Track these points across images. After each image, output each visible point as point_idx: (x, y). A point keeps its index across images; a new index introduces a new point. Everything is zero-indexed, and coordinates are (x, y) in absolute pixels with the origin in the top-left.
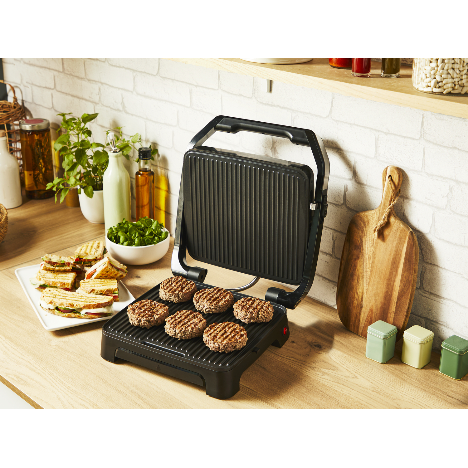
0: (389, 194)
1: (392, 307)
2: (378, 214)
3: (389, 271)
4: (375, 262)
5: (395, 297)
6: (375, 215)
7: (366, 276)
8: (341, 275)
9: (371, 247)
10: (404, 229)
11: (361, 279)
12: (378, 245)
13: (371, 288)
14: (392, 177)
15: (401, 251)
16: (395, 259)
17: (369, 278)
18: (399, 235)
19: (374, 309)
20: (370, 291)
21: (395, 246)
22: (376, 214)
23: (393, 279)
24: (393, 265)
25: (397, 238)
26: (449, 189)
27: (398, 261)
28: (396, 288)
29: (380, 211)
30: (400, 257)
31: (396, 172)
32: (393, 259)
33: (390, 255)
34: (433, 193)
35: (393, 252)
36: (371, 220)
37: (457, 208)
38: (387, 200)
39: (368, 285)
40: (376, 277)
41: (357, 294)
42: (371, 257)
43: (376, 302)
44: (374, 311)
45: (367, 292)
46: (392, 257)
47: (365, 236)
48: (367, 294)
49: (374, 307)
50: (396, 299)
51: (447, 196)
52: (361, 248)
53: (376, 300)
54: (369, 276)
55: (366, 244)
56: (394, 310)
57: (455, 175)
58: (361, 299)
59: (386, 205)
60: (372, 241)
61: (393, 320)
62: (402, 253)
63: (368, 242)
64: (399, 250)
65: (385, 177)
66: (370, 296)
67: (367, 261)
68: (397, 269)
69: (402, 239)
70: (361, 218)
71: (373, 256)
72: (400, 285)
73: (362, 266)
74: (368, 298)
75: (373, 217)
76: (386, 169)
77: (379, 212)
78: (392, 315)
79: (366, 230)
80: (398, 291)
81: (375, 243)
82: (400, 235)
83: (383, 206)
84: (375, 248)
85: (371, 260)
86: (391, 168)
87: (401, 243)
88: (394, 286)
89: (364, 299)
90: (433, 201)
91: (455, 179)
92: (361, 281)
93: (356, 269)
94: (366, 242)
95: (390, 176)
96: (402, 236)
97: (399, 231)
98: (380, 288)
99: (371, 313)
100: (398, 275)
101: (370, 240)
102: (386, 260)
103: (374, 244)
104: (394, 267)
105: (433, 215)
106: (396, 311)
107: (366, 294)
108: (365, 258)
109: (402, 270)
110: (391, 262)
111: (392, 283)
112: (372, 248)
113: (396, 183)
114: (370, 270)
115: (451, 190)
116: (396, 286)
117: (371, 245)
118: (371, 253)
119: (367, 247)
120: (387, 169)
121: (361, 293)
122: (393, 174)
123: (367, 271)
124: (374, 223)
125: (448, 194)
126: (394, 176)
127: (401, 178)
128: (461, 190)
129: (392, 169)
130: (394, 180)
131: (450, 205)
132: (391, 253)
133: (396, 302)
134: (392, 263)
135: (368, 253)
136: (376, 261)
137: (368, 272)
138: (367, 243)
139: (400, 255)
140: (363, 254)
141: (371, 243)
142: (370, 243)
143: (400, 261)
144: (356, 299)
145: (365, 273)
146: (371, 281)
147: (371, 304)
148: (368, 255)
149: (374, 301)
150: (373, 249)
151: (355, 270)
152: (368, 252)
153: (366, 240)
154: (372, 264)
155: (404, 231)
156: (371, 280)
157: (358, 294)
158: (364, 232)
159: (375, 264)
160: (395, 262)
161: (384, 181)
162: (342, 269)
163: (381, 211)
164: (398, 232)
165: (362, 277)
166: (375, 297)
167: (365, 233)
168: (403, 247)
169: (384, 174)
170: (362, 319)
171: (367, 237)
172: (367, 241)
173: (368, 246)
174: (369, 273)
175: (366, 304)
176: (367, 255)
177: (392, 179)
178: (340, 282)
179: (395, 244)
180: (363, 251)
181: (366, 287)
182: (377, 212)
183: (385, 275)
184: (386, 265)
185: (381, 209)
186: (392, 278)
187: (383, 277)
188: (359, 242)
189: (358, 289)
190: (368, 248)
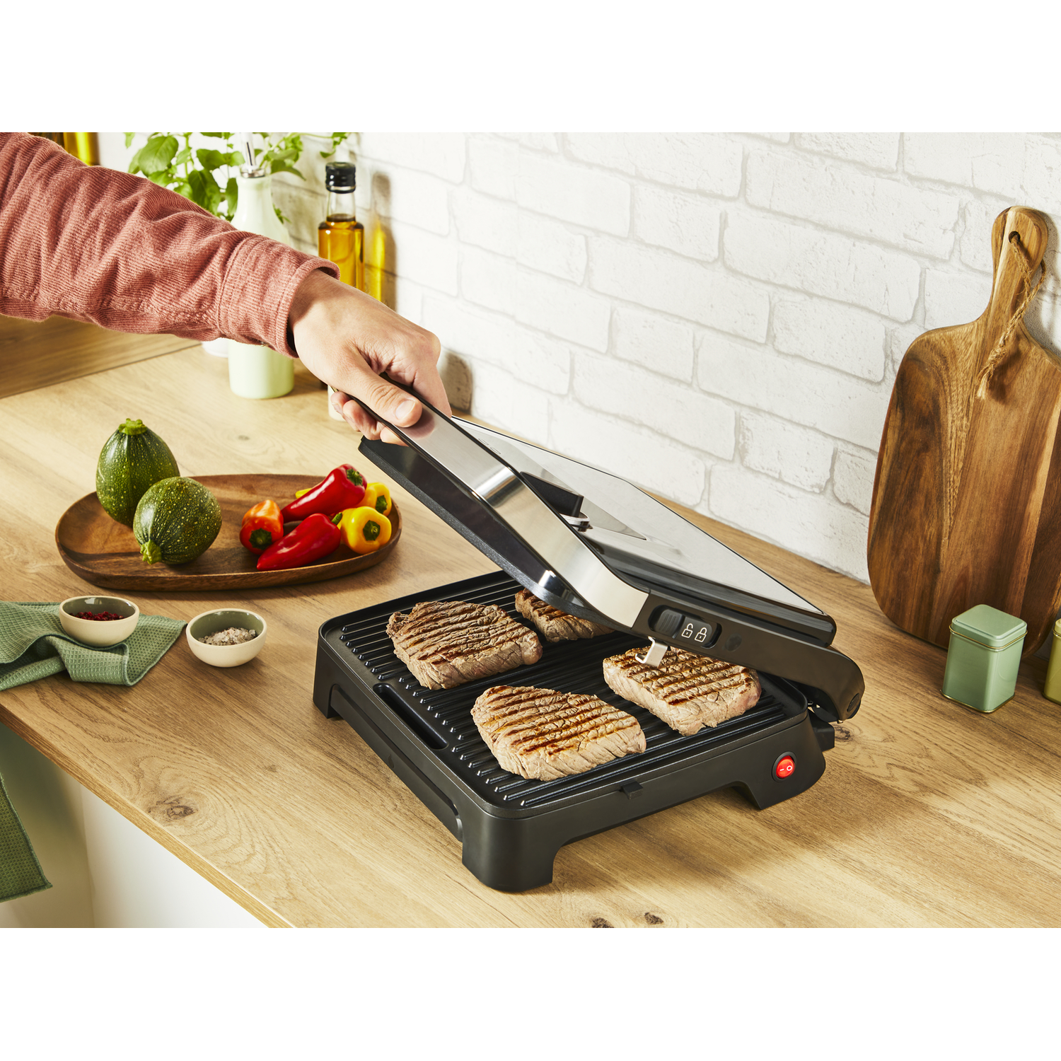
0: (1012, 280)
1: (1019, 568)
2: (982, 334)
3: (1012, 477)
4: (974, 456)
5: (1028, 542)
6: (974, 336)
7: (948, 494)
8: (881, 493)
9: (963, 418)
10: (1052, 367)
11: (934, 502)
12: (983, 412)
13: (964, 523)
14: (1019, 237)
15: (1046, 426)
16: (1029, 447)
17: (956, 497)
18: (1038, 384)
19: (971, 574)
20: (959, 529)
21: (1028, 412)
22: (977, 334)
23: (1022, 498)
24: (1023, 461)
25: (1033, 394)
26: (958, 212)
27: (1037, 452)
28: (1030, 519)
29: (986, 325)
30: (1042, 441)
31: (1031, 223)
32: (1022, 446)
33: (1015, 437)
34: (921, 223)
35: (1023, 429)
36: (961, 351)
37: (975, 257)
38: (1006, 296)
39: (955, 517)
40: (977, 493)
41: (925, 540)
42: (963, 444)
43: (976, 557)
44: (970, 580)
45: (950, 533)
46: (1020, 442)
47: (945, 391)
48: (952, 538)
49: (971, 570)
50: (1032, 547)
51: (954, 230)
52: (933, 424)
53: (976, 553)
54: (957, 492)
55: (949, 411)
56: (1026, 575)
57: (973, 176)
58: (934, 552)
59: (1003, 308)
60: (965, 404)
61: (1021, 601)
62: (1048, 430)
63: (954, 405)
64: (1040, 422)
65: (1000, 238)
66: (959, 543)
67: (952, 456)
68: (1033, 471)
69: (1047, 396)
70: (935, 346)
71: (966, 442)
72: (1042, 512)
73: (938, 468)
74: (954, 548)
75: (969, 340)
76: (1002, 216)
77: (983, 327)
78: (1019, 588)
79: (948, 376)
80: (1036, 528)
81: (974, 409)
82: (1041, 385)
83: (995, 313)
84: (974, 422)
85: (963, 451)
86: (1018, 213)
87: (1044, 405)
88: (1026, 514)
89: (944, 550)
90: (920, 242)
91: (972, 186)
92: (935, 507)
93: (921, 476)
94: (949, 407)
95: (1015, 235)
96: (1046, 386)
97: (1040, 374)
98: (987, 521)
99: (962, 584)
100: (1038, 487)
101: (960, 402)
102: (1003, 450)
103: (971, 412)
104: (1026, 466)
105: (921, 275)
106: (1030, 578)
107: (949, 538)
108: (946, 447)
109: (1047, 473)
110: (1017, 454)
111: (1020, 507)
112: (965, 421)
113: (1033, 249)
114: (959, 478)
115: (963, 213)
116: (1032, 514)
117: (961, 415)
118: (963, 435)
119: (950, 419)
120: (1004, 214)
121: (935, 536)
122: (1023, 227)
123: (952, 479)
124: (969, 357)
125: (956, 223)
126: (1024, 234)
127: (1043, 238)
128: (986, 213)
129: (1020, 215)
130: (1026, 242)
131: (960, 252)
132: (1016, 432)
133: (1030, 555)
134: (1019, 456)
135: (955, 436)
136: (975, 453)
137: (954, 481)
138: (952, 408)
139: (1041, 436)
140: (940, 438)
141: (962, 410)
142: (960, 408)
143: (1042, 451)
144: (921, 552)
145: (946, 487)
146: (962, 506)
147: (963, 563)
148: (953, 440)
149: (970, 556)
150: (969, 424)
151: (919, 479)
152: (954, 430)
153: (949, 401)
154: (964, 463)
155: (1052, 373)
156: (962, 503)
157: (928, 539)
158: (943, 382)
159: (973, 462)
160: (1029, 453)
161: (997, 248)
162: (883, 479)
163: (989, 326)
164: (1037, 377)
165: (939, 496)
166: (974, 545)
167: (946, 384)
168: (1050, 415)
169: (996, 228)
170: (937, 602)
171: (950, 394)
172: (951, 403)
173: (953, 417)
174: (957, 484)
175: (949, 562)
176: (951, 439)
177: (1020, 243)
178: (877, 511)
179: (1029, 408)
180: (939, 429)
181: (949, 521)
182: (978, 329)
183: (1001, 487)
184: (1004, 462)
185: (989, 320)
186: (1020, 494)
187: (996, 494)
188: (928, 406)
189: (926, 527)
190: (953, 421)
